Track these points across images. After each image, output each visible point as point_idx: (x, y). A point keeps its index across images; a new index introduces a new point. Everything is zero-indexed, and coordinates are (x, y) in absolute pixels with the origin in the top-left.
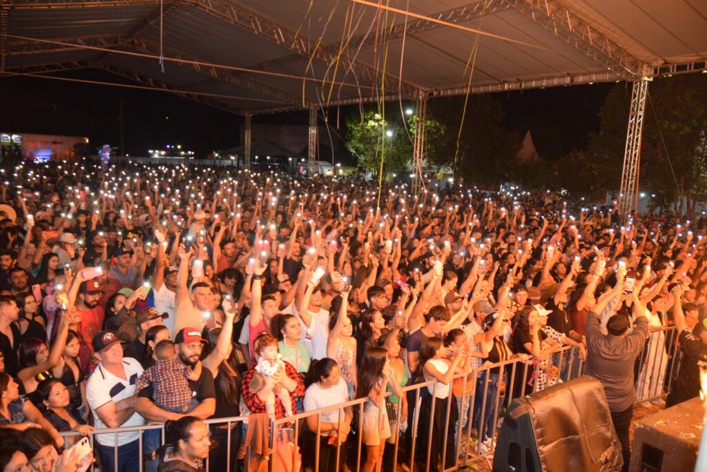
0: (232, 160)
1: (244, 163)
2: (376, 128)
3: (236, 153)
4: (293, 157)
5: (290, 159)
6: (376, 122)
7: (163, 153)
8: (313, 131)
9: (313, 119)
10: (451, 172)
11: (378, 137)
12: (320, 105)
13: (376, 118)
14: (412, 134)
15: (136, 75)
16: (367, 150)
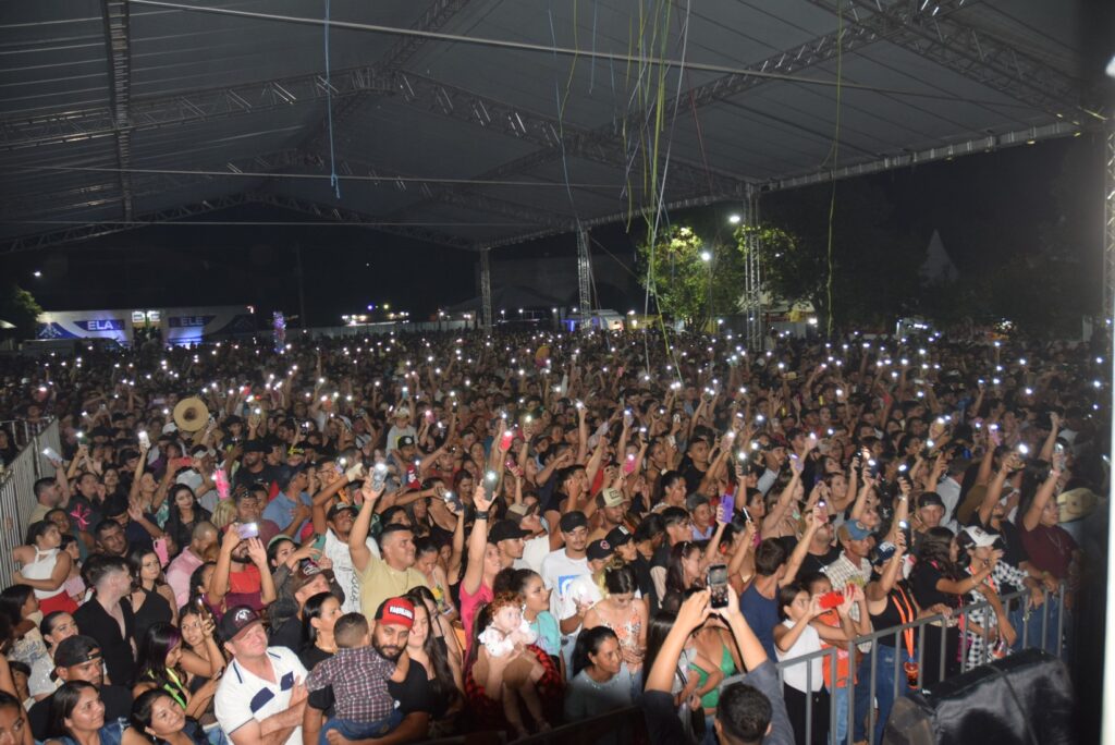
0: (467, 320)
1: (483, 323)
2: (683, 250)
3: (472, 309)
4: (559, 308)
5: (555, 310)
6: (683, 240)
7: (363, 318)
8: (584, 264)
9: (584, 247)
10: (811, 308)
11: (688, 263)
12: (592, 222)
13: (683, 234)
14: (741, 254)
15: (314, 206)
16: (672, 286)
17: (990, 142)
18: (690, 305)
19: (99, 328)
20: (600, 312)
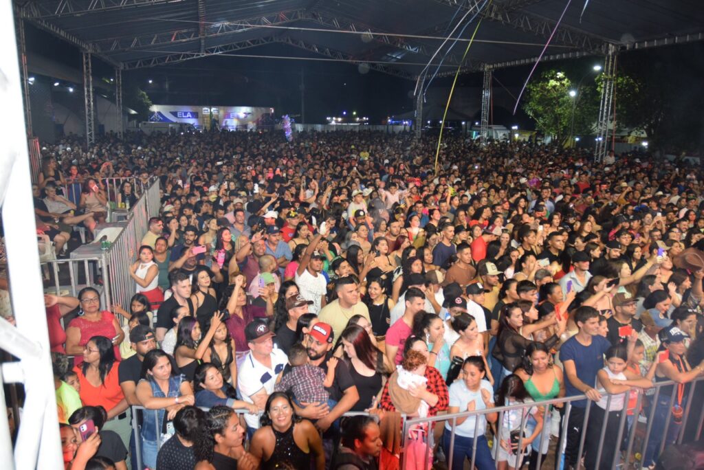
0: (405, 125)
1: (415, 128)
2: (557, 88)
3: (409, 119)
4: (466, 122)
5: (463, 123)
6: (558, 81)
7: (340, 119)
8: (486, 94)
9: (487, 82)
10: (645, 135)
11: (559, 98)
12: (495, 65)
13: (558, 77)
14: (599, 93)
15: (314, 46)
16: (546, 112)
18: (557, 126)
19: (183, 116)
20: (494, 127)
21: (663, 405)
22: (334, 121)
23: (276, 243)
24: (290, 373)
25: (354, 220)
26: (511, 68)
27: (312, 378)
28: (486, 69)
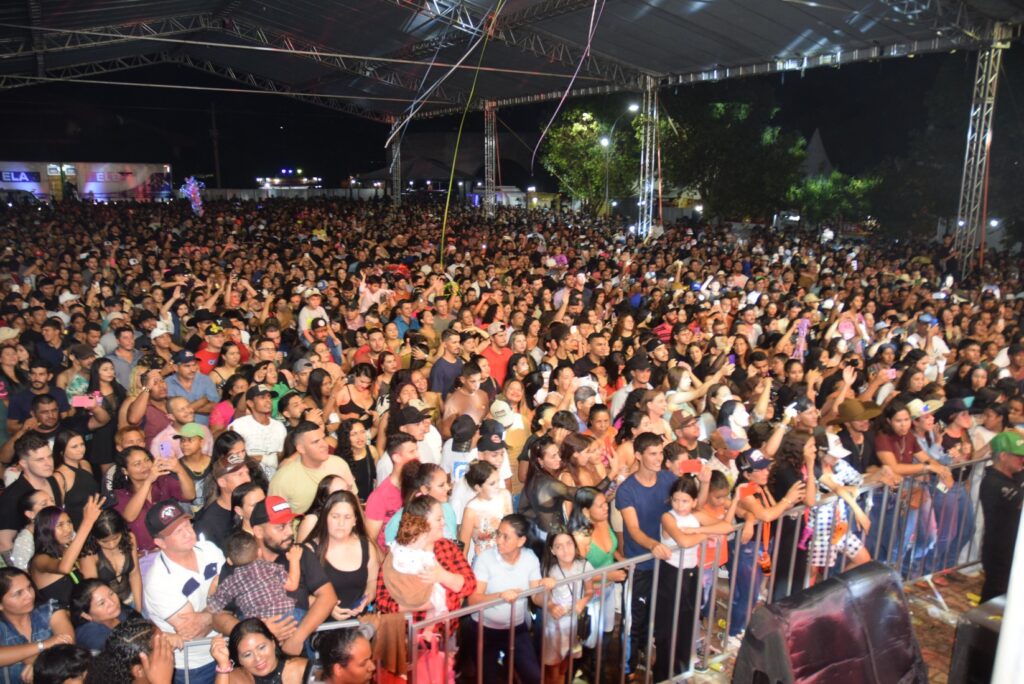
0: (377, 188)
1: (392, 191)
2: (584, 134)
3: (382, 179)
4: (464, 181)
5: (460, 183)
6: (584, 124)
7: (277, 181)
8: (490, 143)
9: (490, 125)
10: (698, 197)
11: (588, 147)
12: (500, 103)
13: (584, 119)
14: (637, 142)
15: (230, 70)
16: (571, 168)
17: (874, 53)
18: (587, 187)
19: (14, 179)
20: (504, 189)
21: (748, 554)
22: (269, 185)
23: (190, 377)
24: (231, 577)
25: (310, 333)
26: (520, 106)
27: (267, 581)
28: (487, 107)
